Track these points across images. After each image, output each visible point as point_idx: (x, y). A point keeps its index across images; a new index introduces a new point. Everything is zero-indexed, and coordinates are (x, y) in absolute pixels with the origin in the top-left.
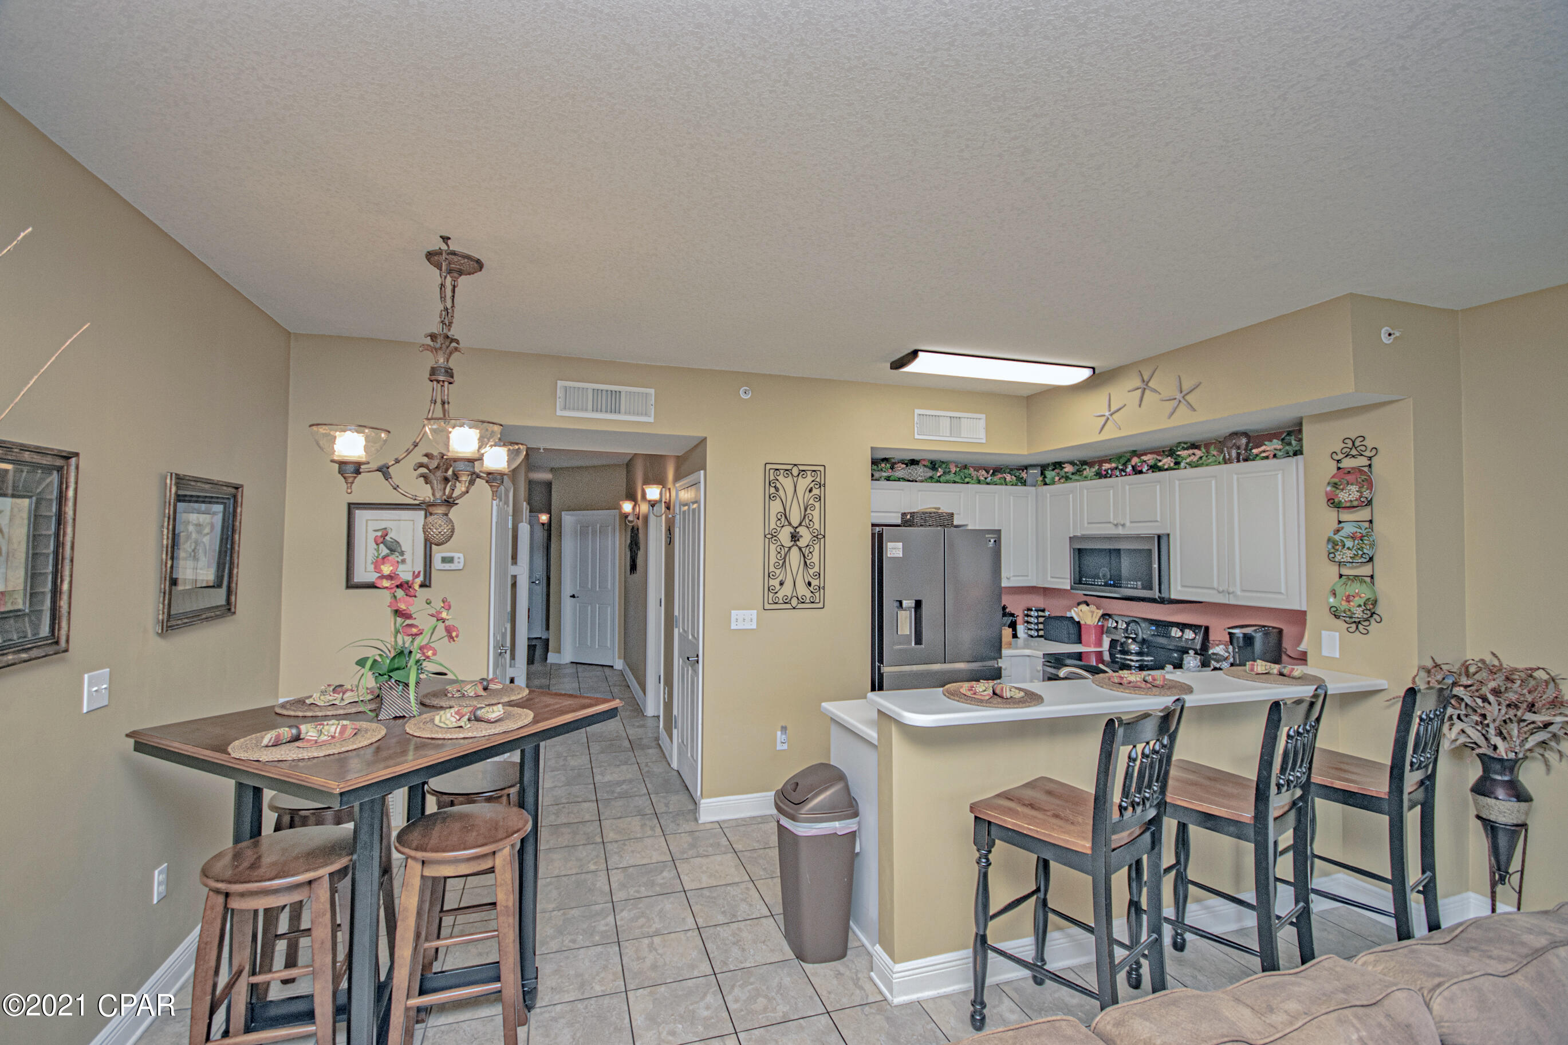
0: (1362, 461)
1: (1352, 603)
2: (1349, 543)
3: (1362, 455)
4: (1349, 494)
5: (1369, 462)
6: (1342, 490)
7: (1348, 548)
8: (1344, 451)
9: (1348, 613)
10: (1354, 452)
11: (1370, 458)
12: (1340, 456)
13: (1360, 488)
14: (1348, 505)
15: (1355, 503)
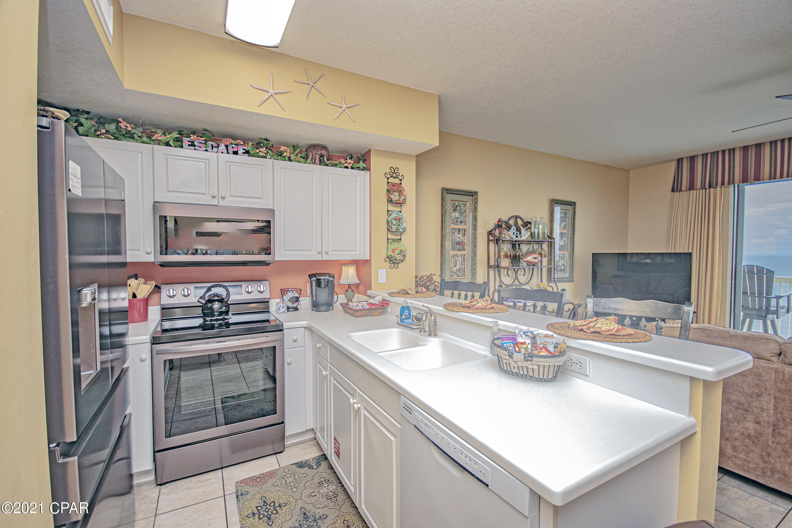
0: (397, 181)
1: (395, 253)
2: (394, 222)
3: (397, 178)
4: (395, 197)
5: (400, 182)
6: (392, 194)
7: (394, 225)
8: (390, 173)
9: (394, 258)
10: (394, 175)
11: (401, 180)
12: (389, 176)
13: (399, 194)
14: (395, 202)
15: (398, 202)
